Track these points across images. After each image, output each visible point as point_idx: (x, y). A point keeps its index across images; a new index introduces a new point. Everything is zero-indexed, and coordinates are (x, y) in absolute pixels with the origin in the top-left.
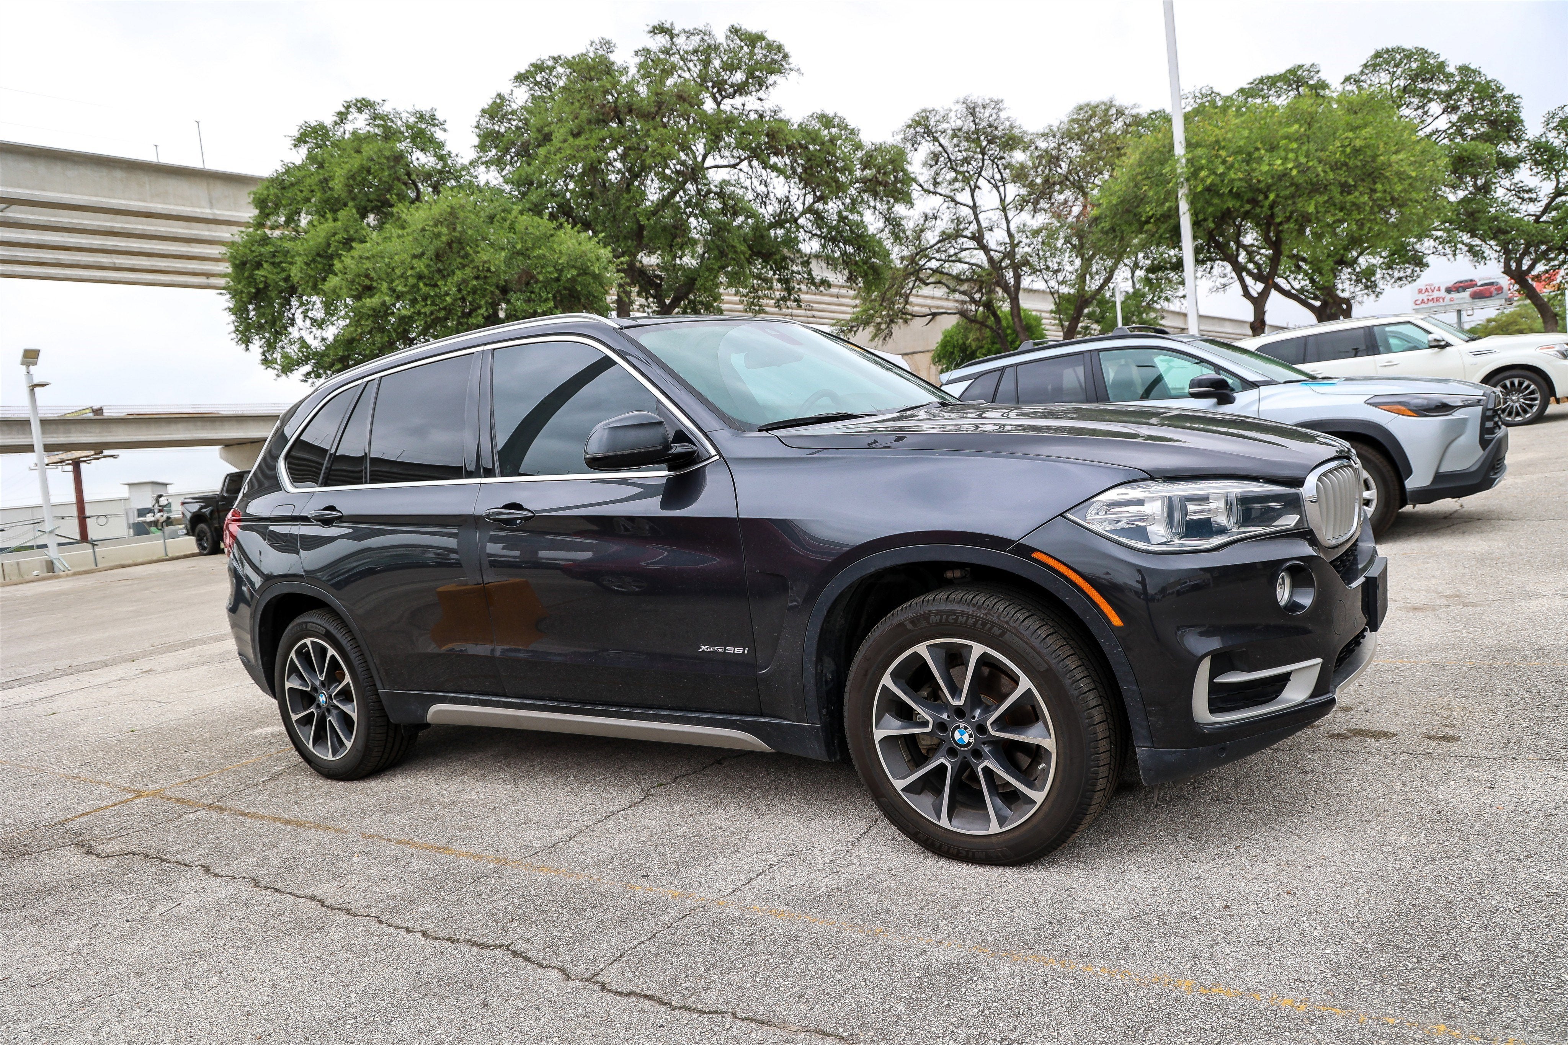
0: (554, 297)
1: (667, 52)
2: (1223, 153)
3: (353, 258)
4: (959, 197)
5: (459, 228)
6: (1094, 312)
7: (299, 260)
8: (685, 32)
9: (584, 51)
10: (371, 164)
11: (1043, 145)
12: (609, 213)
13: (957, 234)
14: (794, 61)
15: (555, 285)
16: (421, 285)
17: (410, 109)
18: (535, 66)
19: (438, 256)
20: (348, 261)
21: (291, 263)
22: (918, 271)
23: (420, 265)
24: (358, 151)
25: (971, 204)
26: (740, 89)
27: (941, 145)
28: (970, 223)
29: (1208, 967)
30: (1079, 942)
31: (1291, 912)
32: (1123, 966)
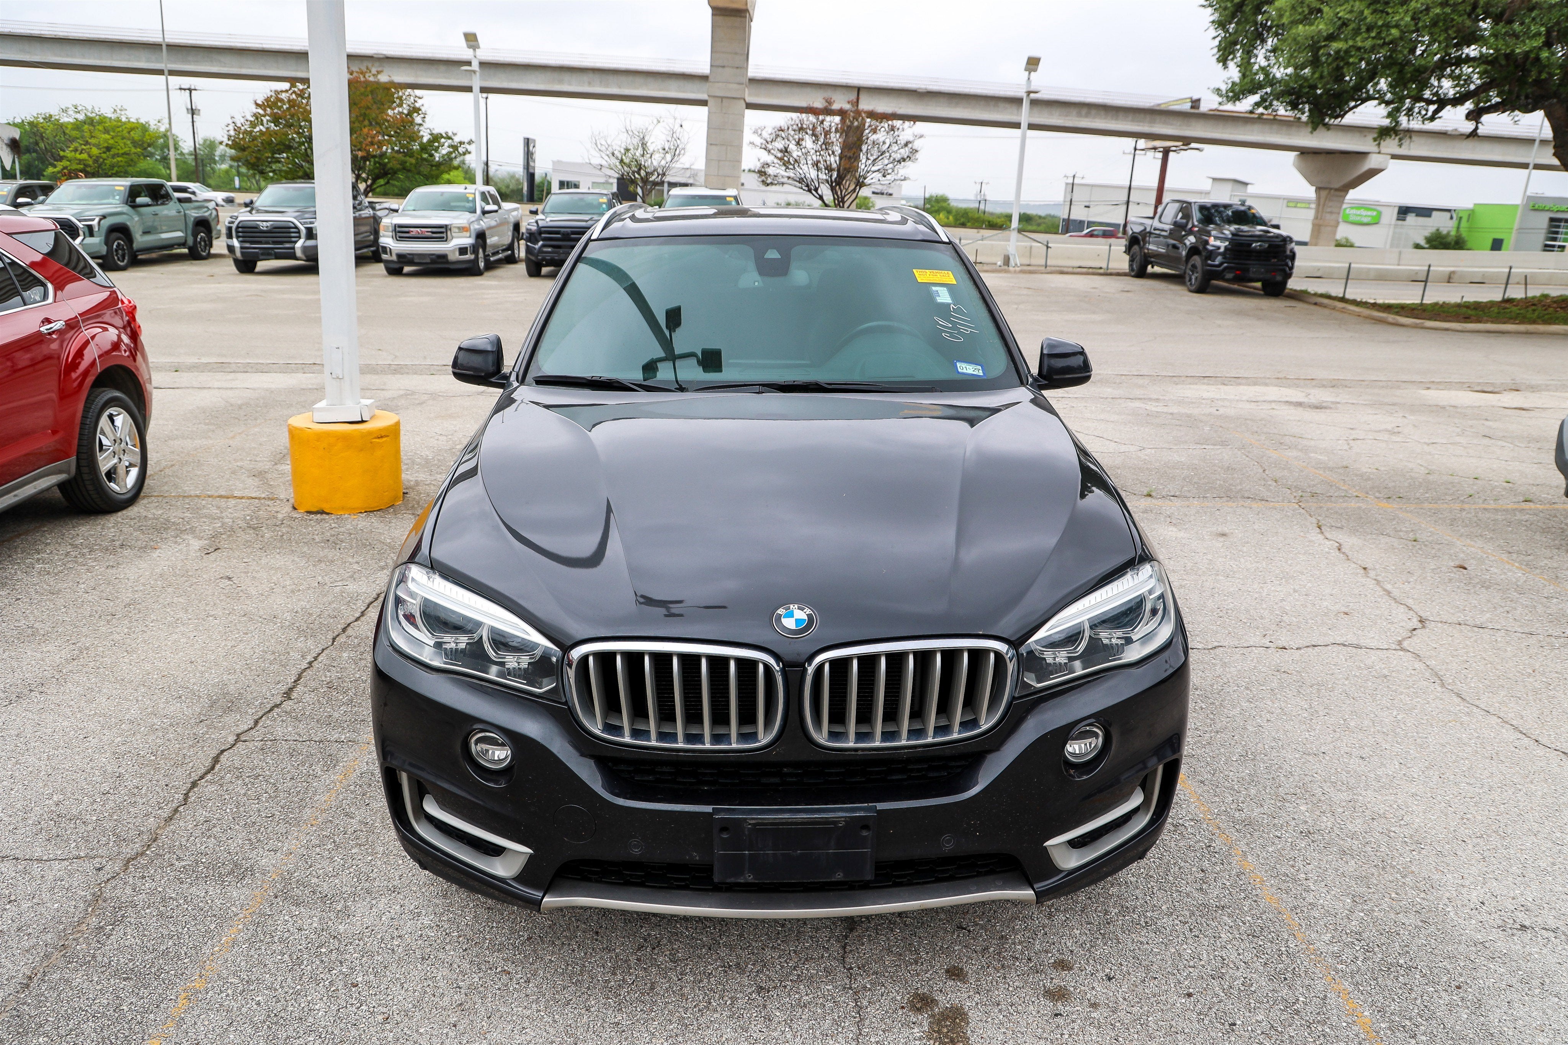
29: (230, 992)
30: (286, 918)
31: (342, 1025)
32: (236, 949)
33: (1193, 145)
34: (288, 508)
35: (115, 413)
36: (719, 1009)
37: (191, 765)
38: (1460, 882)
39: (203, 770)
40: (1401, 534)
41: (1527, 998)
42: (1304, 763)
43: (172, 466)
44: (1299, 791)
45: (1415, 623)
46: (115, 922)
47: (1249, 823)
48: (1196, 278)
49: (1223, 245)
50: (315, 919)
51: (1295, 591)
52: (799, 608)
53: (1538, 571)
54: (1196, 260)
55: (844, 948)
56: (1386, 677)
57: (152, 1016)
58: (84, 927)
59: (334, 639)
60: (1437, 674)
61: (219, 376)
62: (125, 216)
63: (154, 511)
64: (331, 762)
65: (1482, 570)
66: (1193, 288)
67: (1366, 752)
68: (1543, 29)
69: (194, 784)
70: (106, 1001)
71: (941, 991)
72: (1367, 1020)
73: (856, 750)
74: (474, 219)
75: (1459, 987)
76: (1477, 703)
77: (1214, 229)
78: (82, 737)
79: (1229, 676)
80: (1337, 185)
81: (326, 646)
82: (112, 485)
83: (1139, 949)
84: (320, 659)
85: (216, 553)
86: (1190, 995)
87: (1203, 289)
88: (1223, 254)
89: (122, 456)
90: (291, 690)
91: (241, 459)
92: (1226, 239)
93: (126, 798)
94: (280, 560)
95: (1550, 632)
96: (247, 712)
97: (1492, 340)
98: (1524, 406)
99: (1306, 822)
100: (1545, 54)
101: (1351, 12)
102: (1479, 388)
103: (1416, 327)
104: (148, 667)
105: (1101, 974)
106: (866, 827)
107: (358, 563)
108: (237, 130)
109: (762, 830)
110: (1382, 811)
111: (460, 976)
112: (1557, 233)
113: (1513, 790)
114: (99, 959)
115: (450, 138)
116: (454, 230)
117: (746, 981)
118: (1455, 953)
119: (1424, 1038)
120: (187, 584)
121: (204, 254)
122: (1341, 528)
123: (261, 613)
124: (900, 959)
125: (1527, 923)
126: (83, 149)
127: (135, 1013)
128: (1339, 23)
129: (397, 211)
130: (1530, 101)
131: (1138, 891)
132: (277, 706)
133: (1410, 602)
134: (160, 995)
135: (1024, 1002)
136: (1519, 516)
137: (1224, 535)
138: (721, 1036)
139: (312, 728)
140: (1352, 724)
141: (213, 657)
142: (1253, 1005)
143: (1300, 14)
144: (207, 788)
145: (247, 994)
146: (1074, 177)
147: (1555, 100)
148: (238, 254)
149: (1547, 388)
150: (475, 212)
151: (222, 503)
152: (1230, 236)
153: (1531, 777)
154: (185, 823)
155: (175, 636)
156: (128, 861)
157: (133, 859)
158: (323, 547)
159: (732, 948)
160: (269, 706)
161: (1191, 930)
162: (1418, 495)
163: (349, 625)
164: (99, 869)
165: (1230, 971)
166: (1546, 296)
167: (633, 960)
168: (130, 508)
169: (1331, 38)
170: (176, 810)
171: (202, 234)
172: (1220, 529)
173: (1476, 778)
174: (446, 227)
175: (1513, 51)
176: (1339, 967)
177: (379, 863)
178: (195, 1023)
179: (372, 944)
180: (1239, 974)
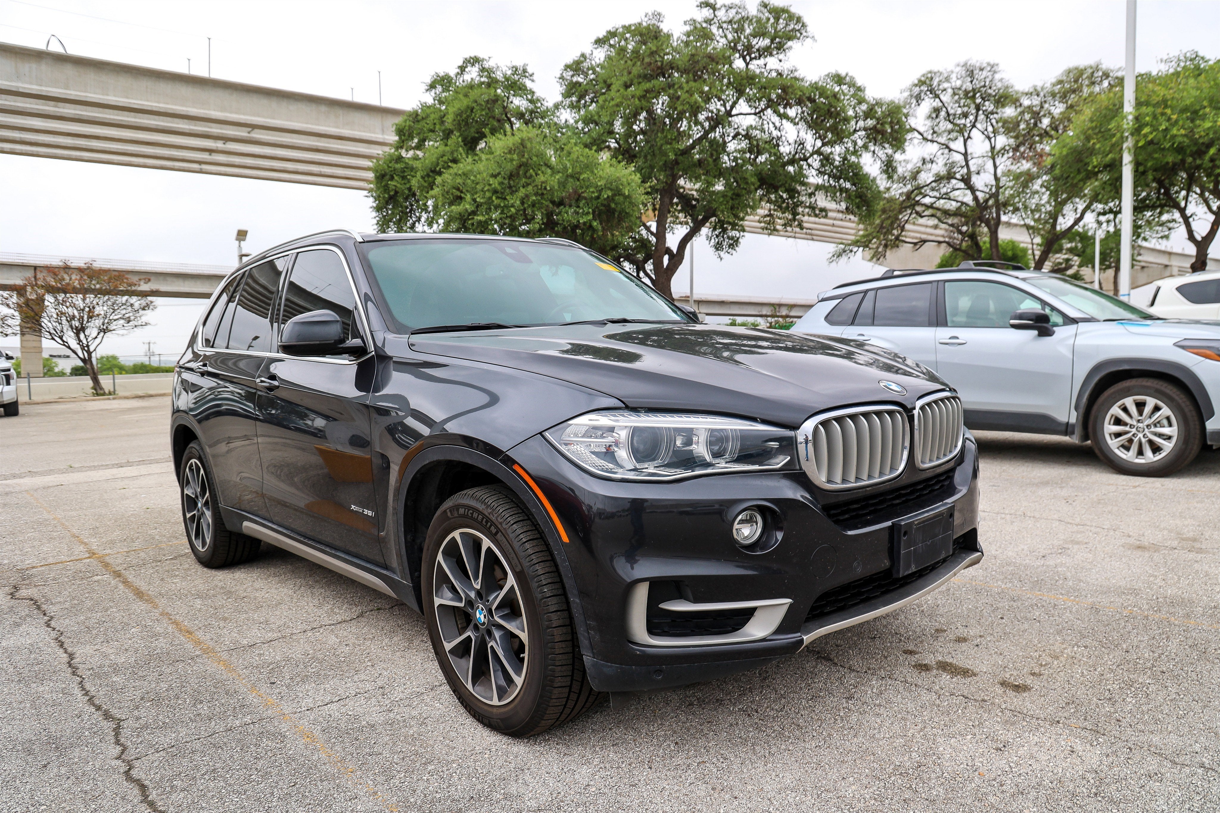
0: (594, 212)
1: (709, 21)
2: (1168, 111)
3: (451, 174)
4: (952, 145)
5: (526, 156)
6: (1076, 247)
7: (419, 174)
8: (725, 6)
9: (639, 21)
10: (474, 105)
11: (1026, 102)
12: (650, 148)
13: (950, 176)
14: (811, 29)
15: (595, 202)
16: (494, 198)
17: (510, 65)
18: (609, 32)
19: (511, 176)
20: (447, 178)
21: (413, 176)
22: (914, 205)
23: (495, 183)
24: (466, 95)
25: (963, 151)
26: (765, 52)
27: (941, 101)
28: (962, 167)
71: (920, 660)
75: (1066, 579)
83: (953, 613)
86: (1002, 618)
90: (107, 715)
106: (951, 515)
109: (919, 528)
135: (957, 648)
139: (197, 727)
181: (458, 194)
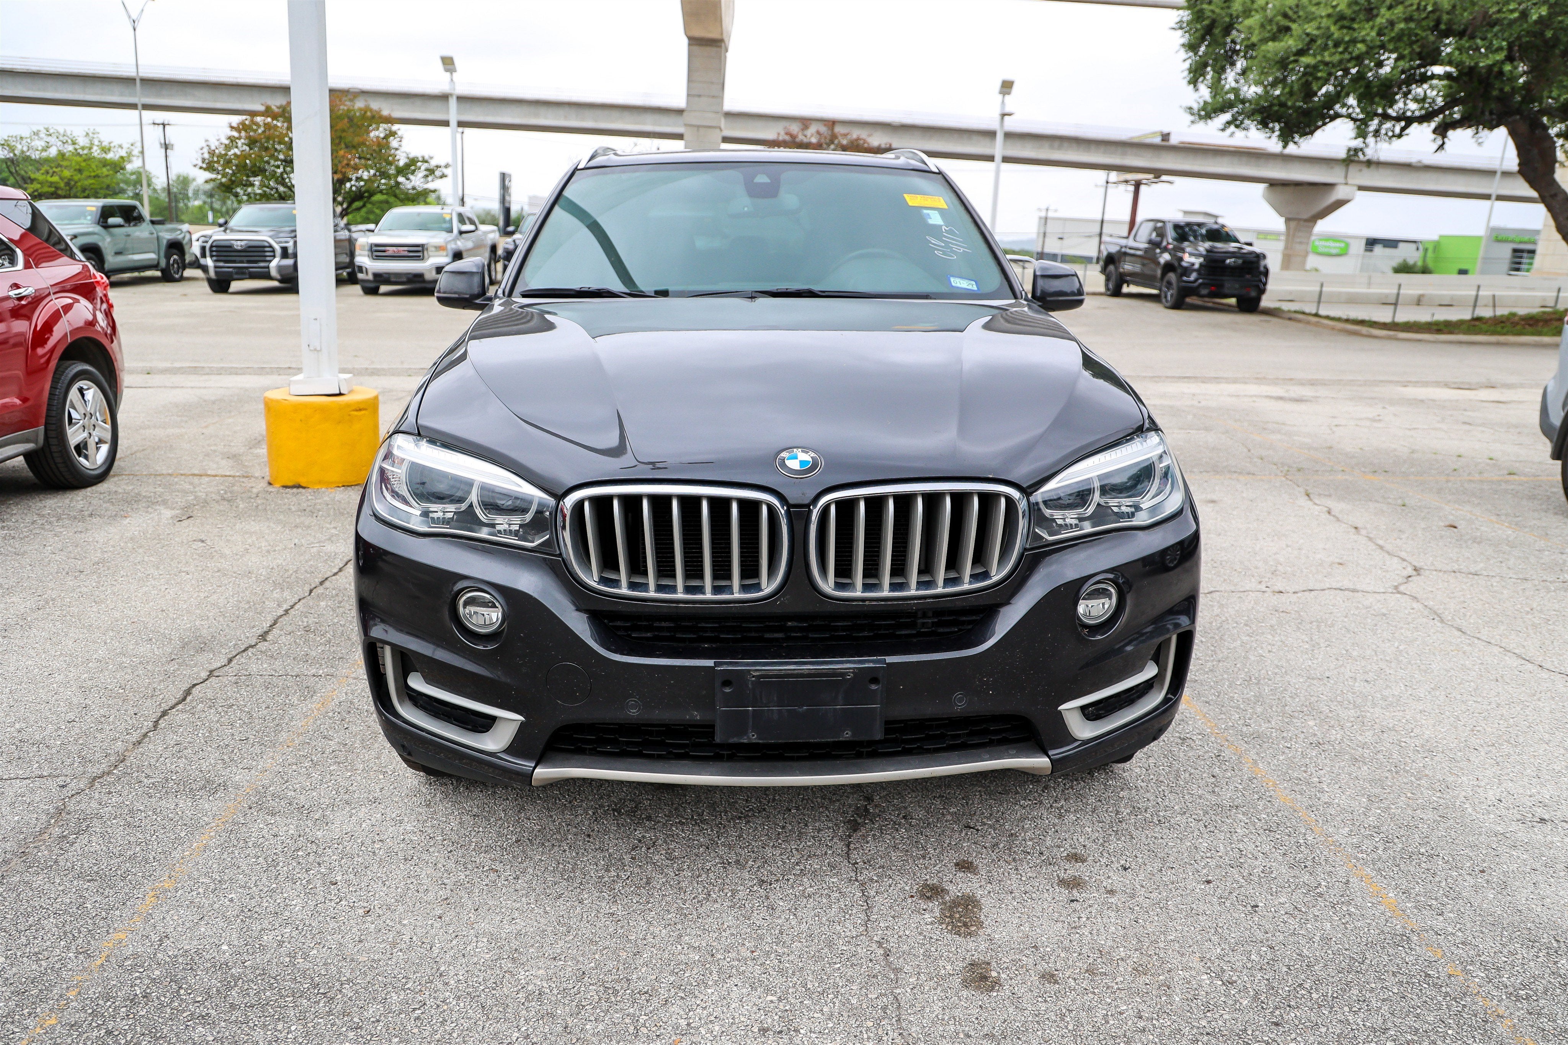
29: (201, 890)
30: (261, 826)
31: (320, 918)
32: (208, 853)
33: (1164, 178)
34: (263, 484)
35: (85, 387)
36: (719, 900)
37: (161, 697)
38: (1476, 783)
39: (174, 701)
40: (1390, 500)
41: (1552, 880)
42: (1309, 686)
43: (143, 450)
44: (1305, 709)
45: (1410, 571)
46: (79, 831)
47: (1257, 736)
48: (1172, 296)
49: (1197, 262)
50: (291, 826)
51: (1287, 546)
52: (802, 451)
53: (1527, 530)
54: (1172, 276)
55: (848, 846)
56: (1384, 615)
57: (118, 913)
58: (46, 836)
59: (311, 591)
60: (1435, 613)
61: (192, 377)
62: (96, 236)
63: (125, 487)
64: (309, 692)
65: (1472, 529)
66: (1168, 304)
67: (1371, 676)
68: (1504, 43)
69: (164, 713)
70: (68, 901)
71: (951, 882)
72: (1392, 900)
73: (863, 600)
74: (450, 239)
75: (1483, 871)
76: (1478, 635)
77: (1189, 246)
78: (46, 674)
79: (1227, 615)
80: (1306, 216)
81: (302, 596)
82: (82, 460)
83: (1154, 843)
84: (297, 607)
85: (189, 520)
86: (1209, 882)
87: (1178, 305)
88: (1198, 271)
89: (91, 431)
90: (266, 633)
91: (215, 445)
92: (1200, 255)
93: (92, 725)
94: (254, 526)
95: (1545, 578)
96: (220, 652)
97: (1464, 349)
98: (1501, 399)
99: (1315, 735)
100: (1508, 68)
101: (1319, 28)
102: (1456, 386)
103: (1389, 338)
104: (117, 615)
105: (1116, 865)
106: (875, 680)
107: (335, 528)
108: (212, 153)
109: (766, 683)
110: (1391, 725)
111: (445, 875)
112: (1520, 263)
113: (1521, 706)
114: (62, 863)
115: (426, 162)
116: (431, 249)
117: (746, 875)
118: (1477, 842)
119: (1452, 915)
120: (158, 546)
121: (177, 276)
122: (1330, 496)
123: (235, 569)
124: (906, 855)
125: (1546, 817)
126: (54, 172)
127: (99, 910)
128: (1308, 39)
129: (373, 231)
130: (1494, 117)
131: (1148, 795)
132: (252, 646)
133: (1403, 555)
134: (126, 894)
135: (1038, 890)
136: (1504, 486)
137: (1213, 502)
138: (723, 924)
139: (289, 665)
140: (1355, 654)
141: (185, 606)
142: (1274, 890)
143: (1269, 32)
144: (178, 717)
145: (219, 892)
146: (1047, 210)
147: (1518, 117)
148: (212, 274)
149: (1522, 386)
150: (451, 231)
151: (196, 480)
152: (1204, 253)
153: (1538, 695)
154: (155, 746)
155: (145, 589)
156: (94, 779)
157: (99, 778)
158: (299, 516)
159: (730, 847)
160: (243, 648)
161: (1206, 826)
162: (1403, 470)
163: (326, 579)
164: (63, 786)
165: (1249, 860)
166: (1513, 315)
167: (627, 858)
168: (99, 485)
169: (1301, 52)
170: (145, 735)
171: (175, 257)
172: (1209, 497)
173: (1483, 698)
174: (422, 246)
175: (1477, 64)
176: (1360, 856)
177: (359, 778)
178: (164, 918)
179: (351, 847)
180: (1257, 863)
181: (1285, 23)
